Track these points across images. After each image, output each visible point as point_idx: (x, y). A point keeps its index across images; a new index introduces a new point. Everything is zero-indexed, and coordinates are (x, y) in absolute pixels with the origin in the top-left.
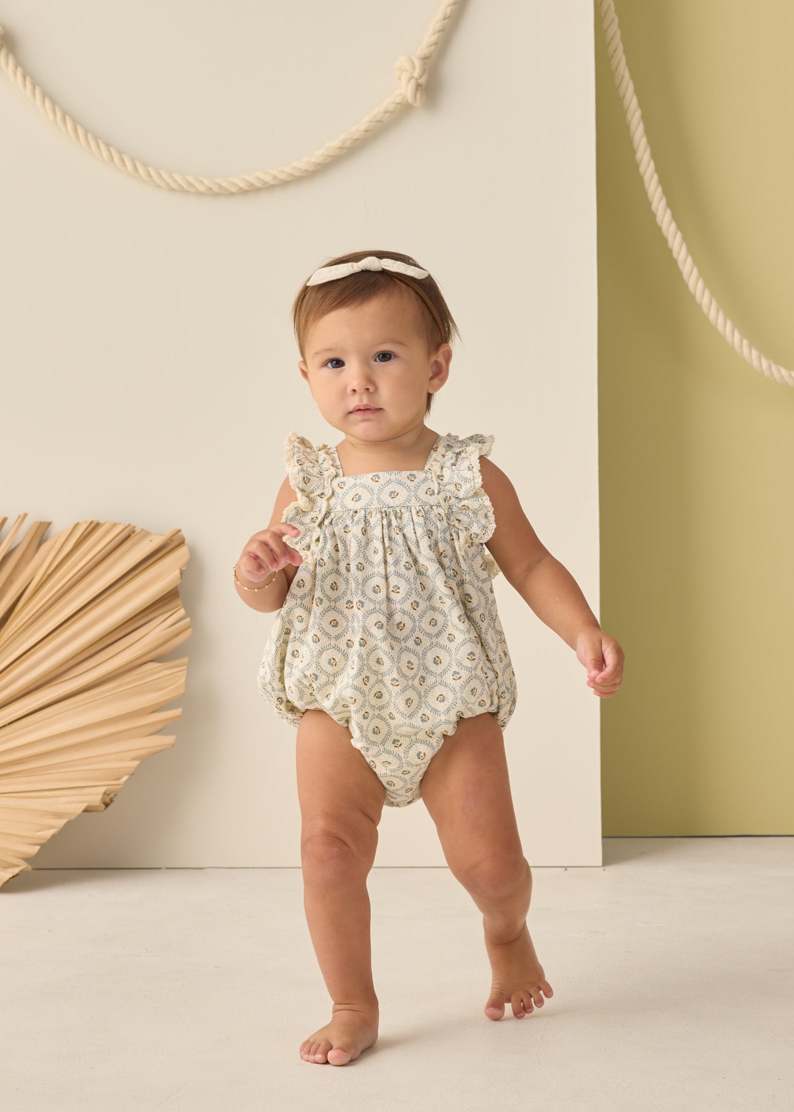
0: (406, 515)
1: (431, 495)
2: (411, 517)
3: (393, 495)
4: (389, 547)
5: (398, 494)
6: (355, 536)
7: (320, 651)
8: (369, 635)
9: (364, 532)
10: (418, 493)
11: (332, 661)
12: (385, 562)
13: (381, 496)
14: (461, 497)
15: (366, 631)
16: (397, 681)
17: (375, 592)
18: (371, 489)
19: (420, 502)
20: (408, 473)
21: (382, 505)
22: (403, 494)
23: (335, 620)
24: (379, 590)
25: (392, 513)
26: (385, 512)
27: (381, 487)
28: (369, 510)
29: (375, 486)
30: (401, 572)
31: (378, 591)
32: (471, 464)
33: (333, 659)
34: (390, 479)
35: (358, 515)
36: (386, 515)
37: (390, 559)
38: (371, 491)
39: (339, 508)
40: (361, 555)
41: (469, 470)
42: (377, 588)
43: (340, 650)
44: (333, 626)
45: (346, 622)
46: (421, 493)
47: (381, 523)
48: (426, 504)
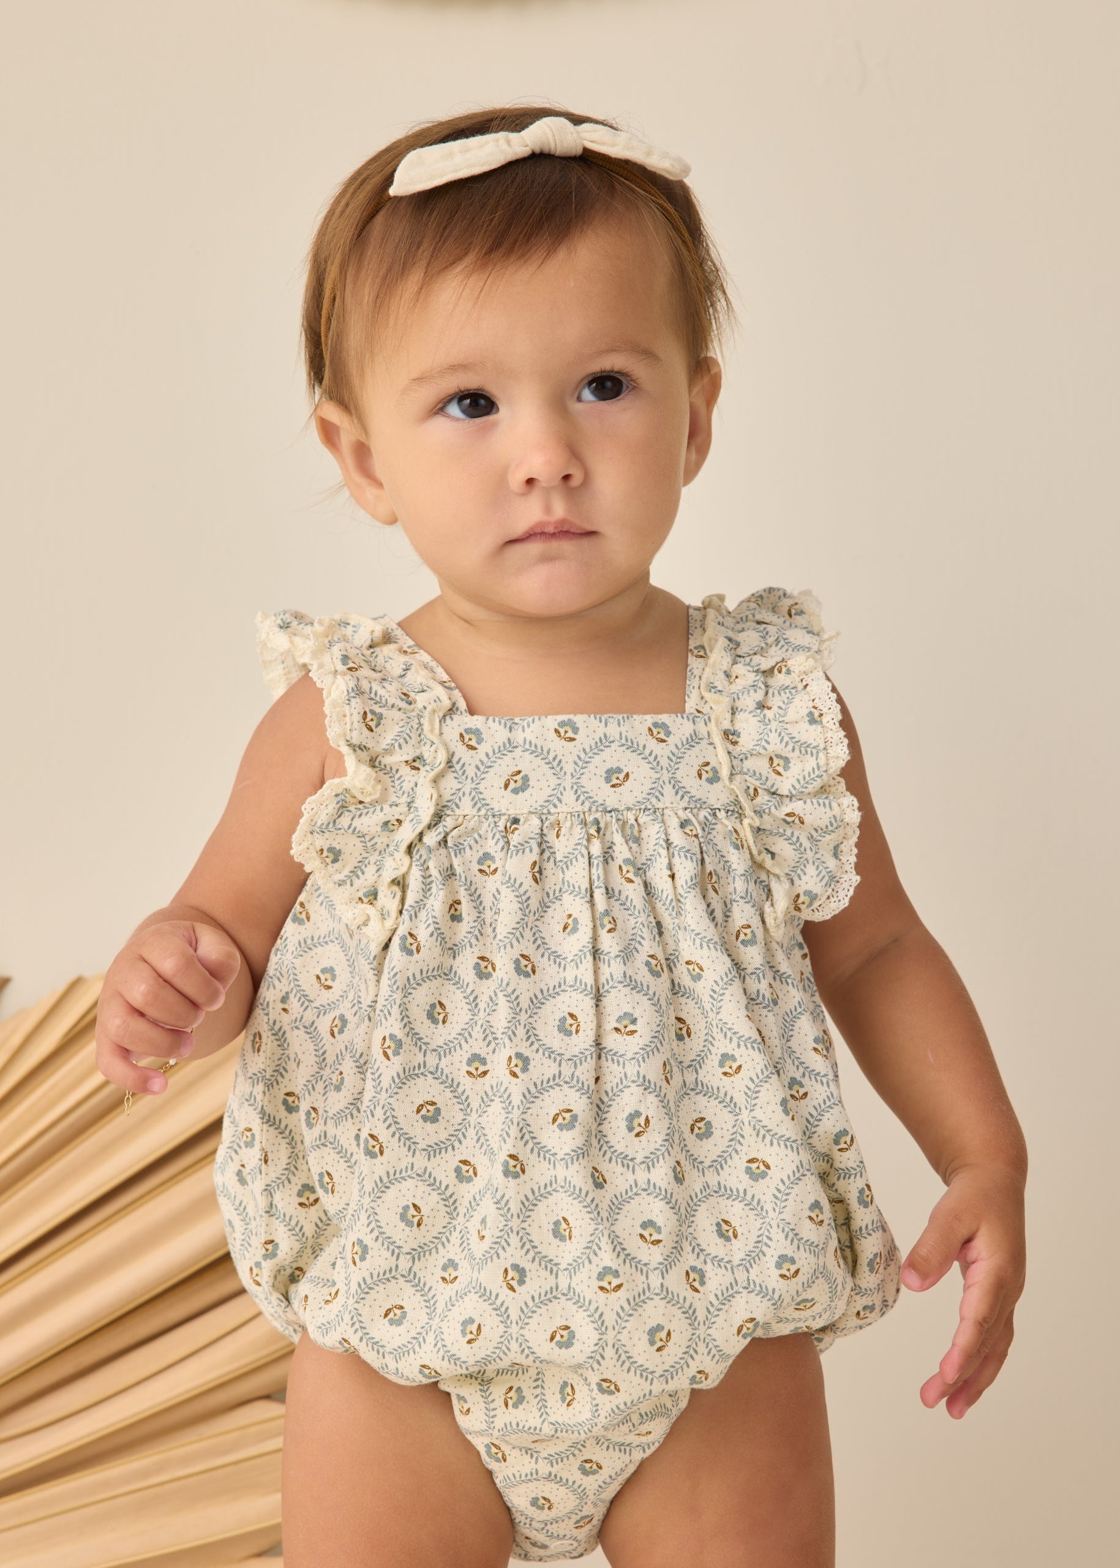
0: (652, 832)
1: (711, 781)
2: (663, 836)
3: (616, 777)
4: (607, 913)
5: (627, 775)
6: (512, 883)
7: (381, 1180)
8: (536, 1150)
9: (537, 875)
10: (678, 775)
11: (412, 1211)
12: (596, 953)
13: (584, 781)
14: (784, 791)
15: (527, 1137)
16: (616, 1274)
17: (564, 1029)
18: (554, 759)
19: (686, 798)
20: (649, 719)
21: (587, 804)
22: (642, 775)
23: (433, 1104)
24: (574, 1027)
25: (615, 826)
26: (597, 822)
27: (583, 755)
28: (552, 818)
29: (567, 752)
30: (639, 978)
31: (574, 1029)
32: (814, 707)
33: (415, 1206)
34: (605, 736)
35: (522, 828)
36: (598, 831)
37: (609, 943)
38: (555, 764)
39: (466, 806)
40: (528, 934)
41: (812, 721)
42: (570, 1021)
43: (437, 1184)
44: (425, 1119)
45: (461, 1113)
46: (687, 775)
47: (585, 852)
48: (700, 804)
